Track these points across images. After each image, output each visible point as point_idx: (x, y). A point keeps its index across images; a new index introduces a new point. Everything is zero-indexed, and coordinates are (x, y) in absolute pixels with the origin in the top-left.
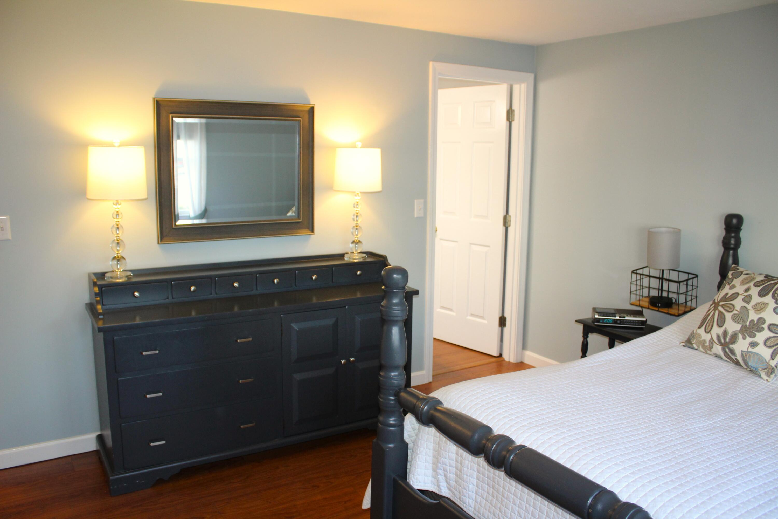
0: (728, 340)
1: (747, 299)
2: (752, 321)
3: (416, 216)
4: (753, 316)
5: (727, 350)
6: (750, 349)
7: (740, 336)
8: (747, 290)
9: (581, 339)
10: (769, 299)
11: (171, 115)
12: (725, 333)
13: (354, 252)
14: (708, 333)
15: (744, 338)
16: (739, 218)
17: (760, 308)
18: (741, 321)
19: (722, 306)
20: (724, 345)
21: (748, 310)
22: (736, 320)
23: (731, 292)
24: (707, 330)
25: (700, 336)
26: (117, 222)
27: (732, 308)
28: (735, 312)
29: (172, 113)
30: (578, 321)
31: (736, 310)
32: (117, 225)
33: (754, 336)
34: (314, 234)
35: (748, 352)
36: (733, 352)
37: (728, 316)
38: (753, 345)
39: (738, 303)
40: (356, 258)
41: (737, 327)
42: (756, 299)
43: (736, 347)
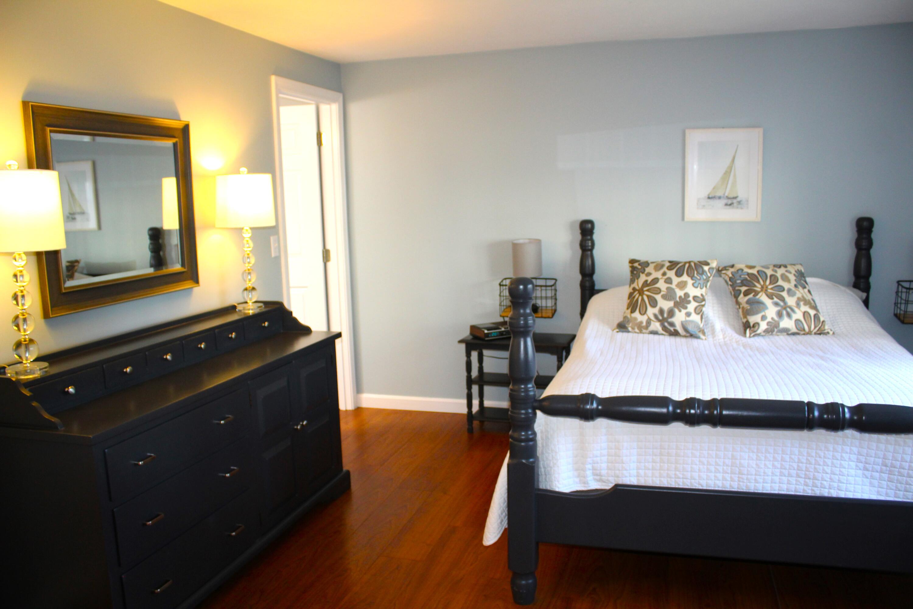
0: (665, 315)
1: (669, 281)
2: (680, 297)
3: (273, 255)
4: (680, 293)
5: (666, 324)
6: (688, 319)
7: (676, 310)
8: (664, 274)
9: (464, 359)
10: (685, 278)
11: (48, 129)
12: (661, 311)
13: (248, 302)
14: (644, 314)
15: (680, 311)
16: (591, 222)
17: (682, 285)
18: (672, 298)
19: (648, 290)
20: (662, 322)
21: (673, 290)
22: (667, 298)
23: (650, 279)
24: (643, 313)
25: (636, 319)
26: (20, 287)
27: (659, 290)
28: (662, 293)
29: (49, 126)
30: (461, 342)
31: (663, 291)
32: (22, 292)
33: (686, 308)
34: (199, 286)
35: (686, 321)
36: (672, 324)
37: (658, 297)
38: (688, 314)
39: (662, 285)
40: (251, 309)
41: (671, 304)
42: (676, 280)
43: (674, 320)
